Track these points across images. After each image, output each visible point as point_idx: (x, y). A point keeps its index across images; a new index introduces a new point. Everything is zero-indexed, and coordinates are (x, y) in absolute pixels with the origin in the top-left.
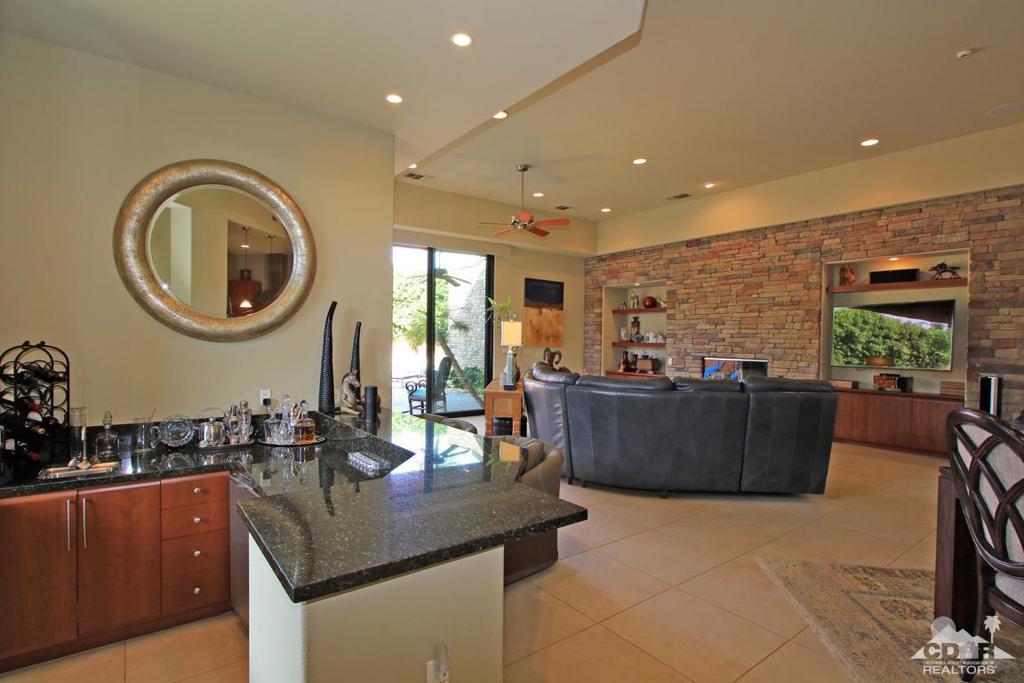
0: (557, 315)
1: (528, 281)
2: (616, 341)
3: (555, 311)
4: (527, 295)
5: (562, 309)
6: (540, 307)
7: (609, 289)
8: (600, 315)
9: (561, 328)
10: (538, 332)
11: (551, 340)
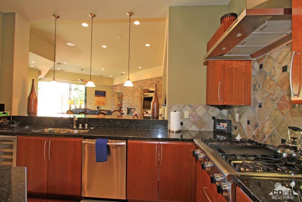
0: (104, 98)
1: (96, 91)
2: (118, 104)
3: (103, 98)
4: (95, 94)
5: (105, 97)
6: (99, 97)
7: (116, 93)
8: (114, 98)
9: (105, 101)
10: (98, 102)
11: (102, 104)
